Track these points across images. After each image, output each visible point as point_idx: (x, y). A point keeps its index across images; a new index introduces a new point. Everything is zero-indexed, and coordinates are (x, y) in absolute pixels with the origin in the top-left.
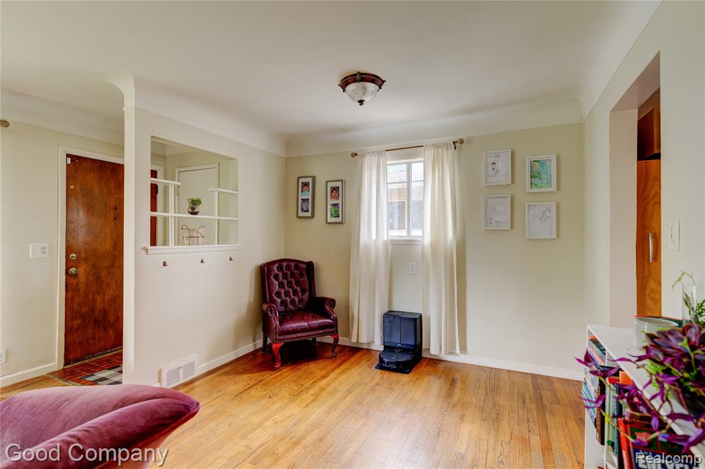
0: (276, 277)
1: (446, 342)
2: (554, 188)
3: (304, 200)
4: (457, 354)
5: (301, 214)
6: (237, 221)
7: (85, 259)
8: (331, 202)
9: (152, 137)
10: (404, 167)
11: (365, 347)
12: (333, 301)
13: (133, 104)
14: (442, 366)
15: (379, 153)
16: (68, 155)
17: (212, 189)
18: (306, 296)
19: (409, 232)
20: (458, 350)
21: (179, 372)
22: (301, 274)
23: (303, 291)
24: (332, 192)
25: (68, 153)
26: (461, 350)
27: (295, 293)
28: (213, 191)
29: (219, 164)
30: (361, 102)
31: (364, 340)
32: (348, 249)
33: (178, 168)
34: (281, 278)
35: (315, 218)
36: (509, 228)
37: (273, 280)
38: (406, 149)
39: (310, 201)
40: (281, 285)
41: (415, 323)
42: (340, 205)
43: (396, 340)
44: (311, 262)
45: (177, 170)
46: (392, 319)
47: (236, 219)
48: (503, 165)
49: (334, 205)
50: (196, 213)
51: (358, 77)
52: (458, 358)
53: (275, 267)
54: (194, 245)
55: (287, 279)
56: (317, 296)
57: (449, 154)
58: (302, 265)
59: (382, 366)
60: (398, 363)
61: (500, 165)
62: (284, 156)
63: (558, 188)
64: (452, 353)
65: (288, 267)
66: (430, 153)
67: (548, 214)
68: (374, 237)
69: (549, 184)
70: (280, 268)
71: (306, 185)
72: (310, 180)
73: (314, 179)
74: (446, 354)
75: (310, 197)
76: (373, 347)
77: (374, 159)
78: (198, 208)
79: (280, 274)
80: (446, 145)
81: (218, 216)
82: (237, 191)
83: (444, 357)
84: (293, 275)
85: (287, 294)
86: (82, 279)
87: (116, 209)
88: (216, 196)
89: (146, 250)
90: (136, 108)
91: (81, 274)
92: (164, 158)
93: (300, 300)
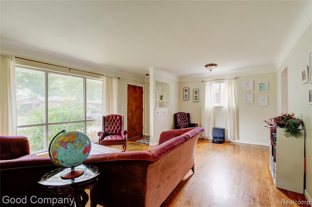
0: (179, 117)
1: (233, 136)
2: (267, 91)
3: (186, 95)
4: (236, 140)
5: (185, 99)
6: (169, 101)
7: (130, 112)
8: (195, 95)
9: (156, 81)
10: (219, 85)
11: (206, 138)
12: (197, 124)
13: (152, 73)
14: (231, 143)
15: (211, 81)
16: (128, 85)
18: (188, 123)
19: (220, 104)
20: (237, 139)
22: (186, 117)
23: (187, 122)
24: (195, 92)
26: (238, 139)
27: (185, 122)
29: (163, 85)
30: (211, 70)
31: (206, 136)
32: (201, 109)
34: (180, 118)
35: (190, 100)
36: (253, 103)
38: (219, 80)
39: (188, 95)
40: (181, 120)
41: (223, 131)
42: (198, 96)
43: (217, 135)
44: (189, 113)
45: (149, 87)
46: (215, 130)
48: (251, 85)
49: (196, 96)
51: (211, 65)
52: (237, 141)
53: (179, 115)
54: (162, 108)
56: (191, 123)
57: (233, 82)
58: (185, 114)
59: (213, 142)
60: (219, 141)
61: (250, 84)
62: (179, 82)
63: (268, 91)
64: (235, 139)
65: (182, 115)
66: (227, 81)
67: (265, 99)
68: (209, 106)
69: (265, 90)
70: (180, 115)
71: (186, 90)
72: (188, 89)
73: (189, 88)
74: (233, 140)
75: (187, 94)
76: (209, 138)
77: (209, 83)
80: (233, 79)
81: (166, 100)
82: (170, 93)
83: (232, 141)
84: (183, 117)
85: (182, 122)
86: (130, 117)
87: (135, 98)
88: (165, 94)
89: (155, 109)
90: (154, 74)
91: (130, 116)
92: (144, 83)
93: (186, 124)
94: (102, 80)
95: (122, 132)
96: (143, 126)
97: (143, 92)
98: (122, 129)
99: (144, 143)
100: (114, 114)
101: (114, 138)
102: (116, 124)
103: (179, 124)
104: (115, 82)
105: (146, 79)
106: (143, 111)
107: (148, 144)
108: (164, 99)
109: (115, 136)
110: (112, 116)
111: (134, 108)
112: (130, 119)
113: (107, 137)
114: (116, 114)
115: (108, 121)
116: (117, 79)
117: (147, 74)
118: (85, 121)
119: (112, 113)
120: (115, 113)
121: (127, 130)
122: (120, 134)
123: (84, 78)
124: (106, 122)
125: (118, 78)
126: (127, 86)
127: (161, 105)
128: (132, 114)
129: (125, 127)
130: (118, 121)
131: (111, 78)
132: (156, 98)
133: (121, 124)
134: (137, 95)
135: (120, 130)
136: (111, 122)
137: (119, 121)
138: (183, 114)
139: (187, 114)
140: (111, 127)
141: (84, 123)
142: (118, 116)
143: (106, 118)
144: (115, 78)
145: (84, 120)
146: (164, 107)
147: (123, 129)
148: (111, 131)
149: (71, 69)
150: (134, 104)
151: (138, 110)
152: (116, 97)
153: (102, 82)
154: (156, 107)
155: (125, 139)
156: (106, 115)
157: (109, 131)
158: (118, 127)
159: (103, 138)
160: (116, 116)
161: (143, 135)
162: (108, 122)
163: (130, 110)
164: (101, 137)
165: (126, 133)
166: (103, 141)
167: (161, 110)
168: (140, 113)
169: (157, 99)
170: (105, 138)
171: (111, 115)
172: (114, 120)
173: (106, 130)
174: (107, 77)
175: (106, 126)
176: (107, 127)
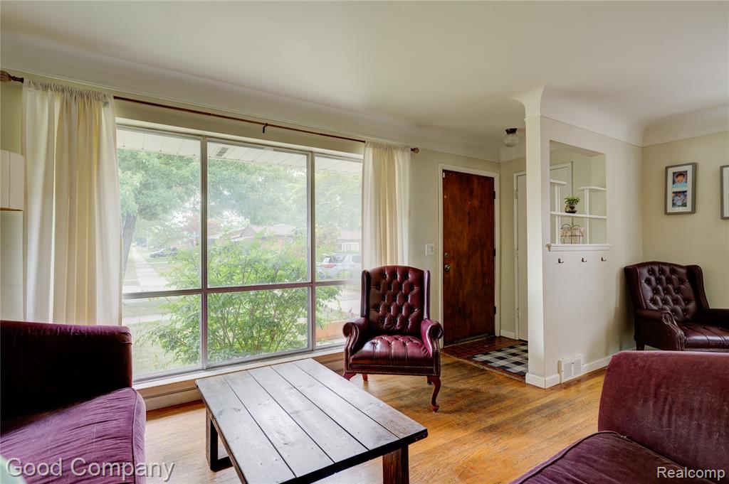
0: (648, 281)
3: (678, 193)
5: (672, 210)
6: (605, 220)
7: (453, 257)
9: (551, 142)
13: (538, 113)
16: (444, 171)
17: (582, 188)
18: (692, 306)
21: (571, 368)
22: (681, 281)
23: (687, 300)
25: (444, 169)
27: (676, 301)
28: (583, 190)
29: (572, 162)
33: (515, 172)
34: (654, 283)
35: (698, 214)
37: (645, 285)
39: (689, 195)
40: (655, 291)
44: (696, 266)
45: (515, 175)
47: (605, 217)
50: (574, 212)
53: (645, 271)
54: (576, 243)
55: (662, 285)
56: (710, 307)
58: (680, 270)
62: (641, 145)
65: (662, 271)
70: (652, 272)
71: (680, 174)
73: (694, 166)
78: (577, 207)
79: (653, 278)
81: (590, 214)
82: (605, 187)
84: (669, 280)
85: (665, 302)
86: (452, 275)
87: (469, 214)
88: (587, 194)
89: (549, 247)
90: (542, 117)
91: (451, 270)
92: (498, 165)
93: (684, 311)
94: (361, 156)
95: (426, 329)
96: (497, 304)
97: (494, 193)
98: (425, 316)
99: (504, 368)
100: (400, 264)
101: (396, 346)
102: (405, 298)
103: (648, 309)
104: (401, 163)
105: (508, 146)
106: (494, 255)
107: (522, 375)
108: (583, 211)
109: (401, 339)
110: (393, 270)
111: (464, 246)
112: (452, 281)
113: (374, 344)
114: (406, 264)
115: (378, 286)
116: (408, 154)
117: (509, 128)
118: (312, 285)
119: (391, 261)
120: (404, 260)
121: (440, 321)
122: (416, 333)
123: (307, 155)
124: (373, 289)
125: (412, 150)
126: (441, 176)
127: (571, 234)
128: (458, 265)
129: (436, 312)
130: (411, 287)
131: (389, 149)
132: (553, 208)
133: (421, 300)
134: (476, 203)
135: (419, 320)
136: (389, 292)
137: (416, 289)
138: (667, 269)
139: (684, 271)
140: (387, 308)
141: (309, 292)
142: (410, 271)
143: (372, 277)
144: (403, 149)
145: (310, 281)
146: (583, 242)
147: (429, 318)
148: (389, 320)
149: (267, 125)
150: (465, 233)
151: (479, 253)
152: (407, 212)
153: (361, 164)
154: (553, 240)
155: (436, 354)
156: (371, 266)
157: (383, 318)
158: (410, 310)
159: (359, 345)
160: (405, 271)
161: (497, 334)
162: (379, 289)
163: (452, 254)
164: (352, 340)
165: (438, 332)
166: (358, 354)
167: (571, 252)
168: (485, 262)
169: (555, 211)
170: (367, 347)
171: (388, 267)
172: (399, 286)
173: (373, 314)
174: (376, 146)
175: (372, 303)
176: (377, 308)
